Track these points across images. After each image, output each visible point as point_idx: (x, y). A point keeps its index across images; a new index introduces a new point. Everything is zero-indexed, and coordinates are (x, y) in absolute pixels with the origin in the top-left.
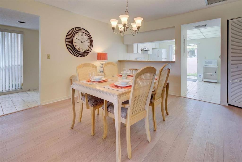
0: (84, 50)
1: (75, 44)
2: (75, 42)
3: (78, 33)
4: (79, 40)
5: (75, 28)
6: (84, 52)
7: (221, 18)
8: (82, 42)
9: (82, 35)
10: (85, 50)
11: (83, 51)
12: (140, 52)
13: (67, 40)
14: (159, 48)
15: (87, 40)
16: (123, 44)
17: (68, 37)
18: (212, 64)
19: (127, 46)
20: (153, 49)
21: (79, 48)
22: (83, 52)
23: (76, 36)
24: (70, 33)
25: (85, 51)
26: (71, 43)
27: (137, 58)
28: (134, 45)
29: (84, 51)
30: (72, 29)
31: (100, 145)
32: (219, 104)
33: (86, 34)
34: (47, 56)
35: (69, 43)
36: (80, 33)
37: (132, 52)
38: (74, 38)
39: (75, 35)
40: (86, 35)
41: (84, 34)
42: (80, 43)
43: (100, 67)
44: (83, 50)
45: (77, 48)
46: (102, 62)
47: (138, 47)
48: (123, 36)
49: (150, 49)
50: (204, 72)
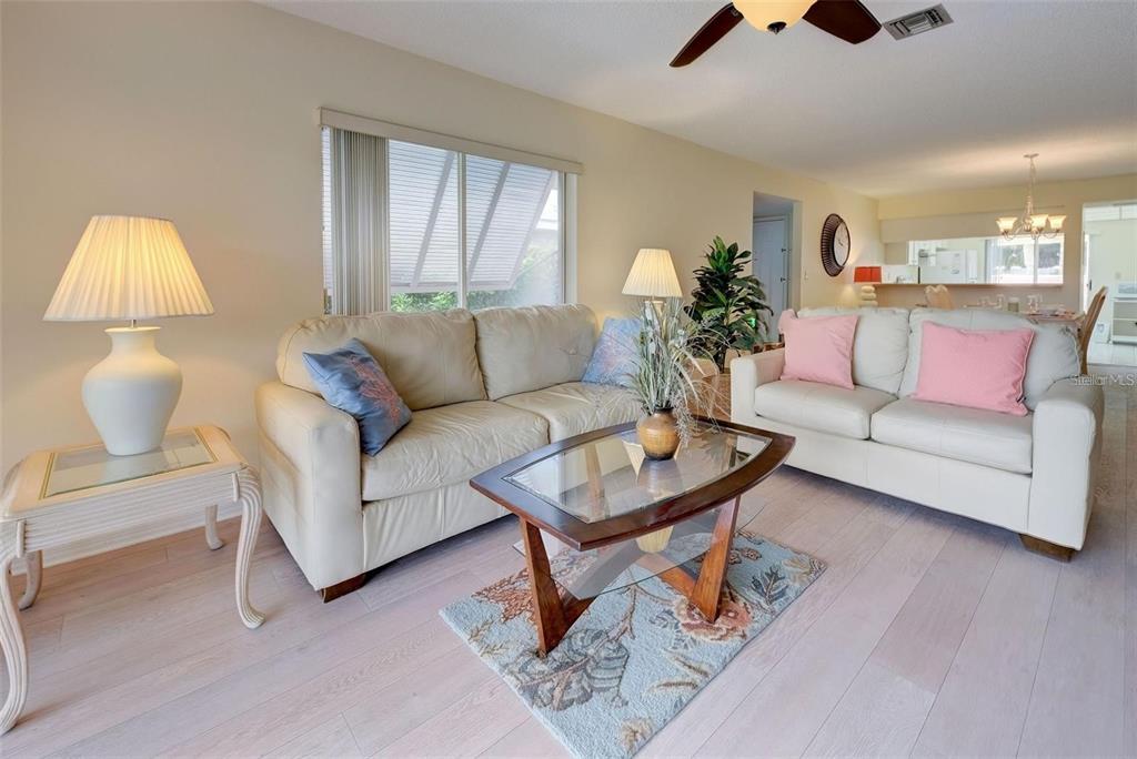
1: (835, 251)
3: (838, 225)
4: (839, 240)
5: (830, 217)
8: (841, 245)
9: (842, 231)
12: (917, 258)
13: (824, 242)
15: (846, 239)
16: (880, 242)
17: (824, 236)
19: (886, 245)
22: (841, 266)
37: (903, 260)
39: (835, 230)
43: (863, 298)
44: (841, 262)
45: (837, 258)
46: (866, 287)
47: (914, 247)
48: (880, 221)
49: (933, 251)
50: (1115, 317)
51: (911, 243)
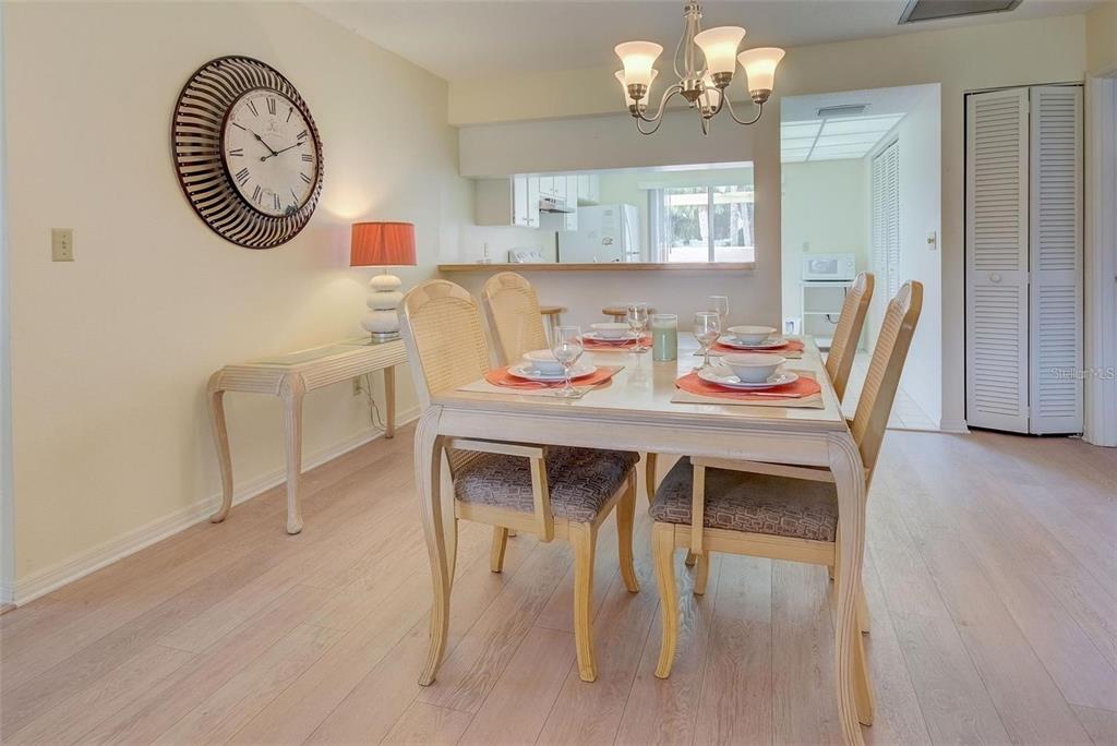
0: (287, 202)
1: (234, 166)
2: (238, 153)
3: (253, 93)
4: (258, 138)
5: (225, 59)
6: (282, 217)
7: (939, 84)
8: (275, 154)
9: (273, 111)
10: (292, 205)
11: (281, 212)
12: (535, 215)
13: (183, 134)
14: (598, 201)
15: (300, 141)
16: (459, 174)
17: (185, 114)
18: (835, 272)
19: (475, 182)
20: (581, 204)
21: (258, 188)
22: (278, 217)
23: (241, 112)
24: (196, 89)
25: (292, 212)
26: (209, 153)
27: (516, 253)
28: (516, 180)
29: (284, 207)
30: (211, 64)
31: (677, 710)
32: (938, 429)
33: (292, 105)
34: (54, 242)
35: (194, 154)
36: (260, 92)
37: (506, 216)
38: (229, 122)
39: (234, 103)
40: (291, 109)
41: (283, 106)
42: (263, 159)
43: (370, 304)
44: (277, 204)
45: (247, 191)
46: (380, 279)
47: (529, 191)
48: (456, 129)
49: (572, 204)
50: (805, 310)
51: (520, 182)
